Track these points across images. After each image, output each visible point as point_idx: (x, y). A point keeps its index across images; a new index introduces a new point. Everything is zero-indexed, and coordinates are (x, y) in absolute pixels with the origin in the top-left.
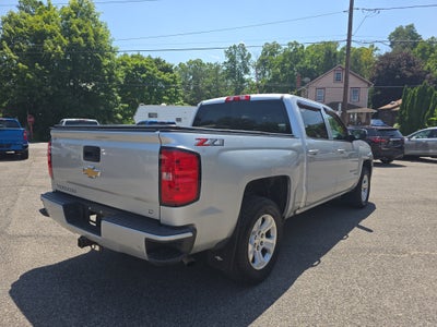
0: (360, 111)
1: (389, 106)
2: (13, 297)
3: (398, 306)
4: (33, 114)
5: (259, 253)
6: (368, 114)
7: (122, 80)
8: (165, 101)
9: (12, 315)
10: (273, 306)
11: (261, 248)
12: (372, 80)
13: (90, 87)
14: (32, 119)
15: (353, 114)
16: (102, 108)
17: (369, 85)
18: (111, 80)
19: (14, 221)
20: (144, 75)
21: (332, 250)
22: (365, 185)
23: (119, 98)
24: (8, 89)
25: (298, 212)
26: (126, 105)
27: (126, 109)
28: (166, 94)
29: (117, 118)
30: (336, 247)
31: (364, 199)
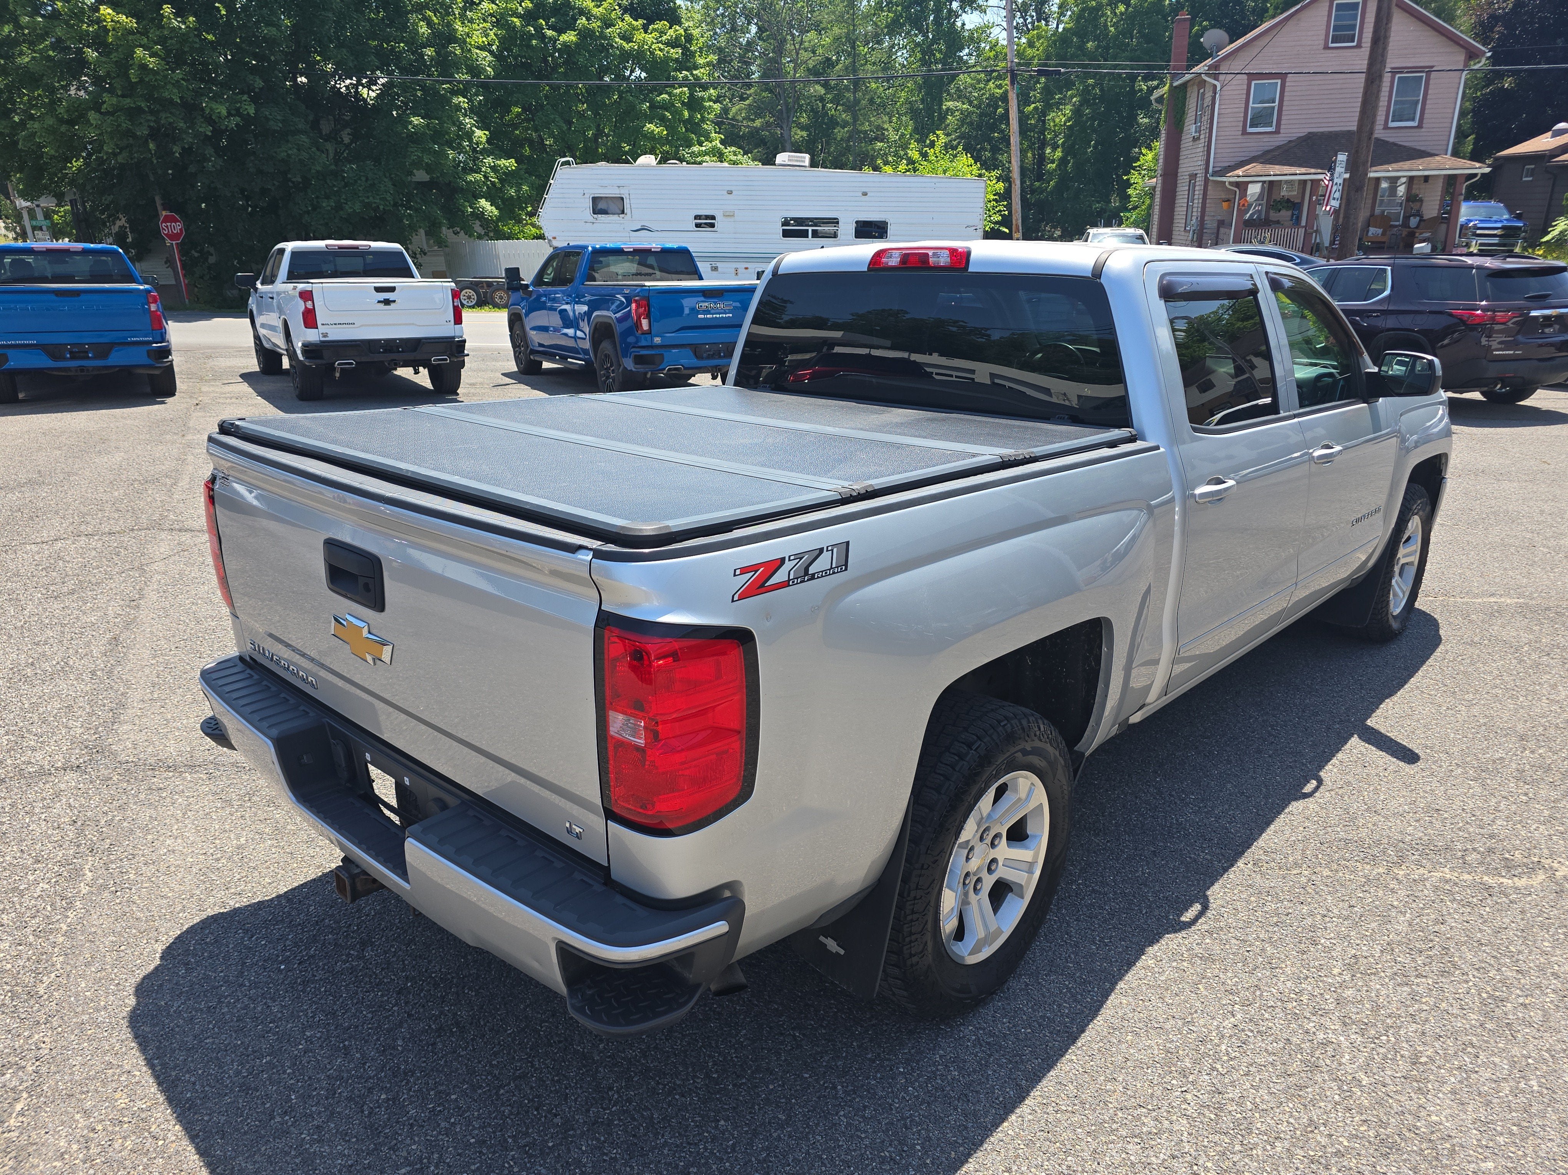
0: (1419, 168)
1: (1543, 143)
2: (143, 1041)
3: (1485, 1125)
4: (178, 208)
5: (981, 901)
6: (1451, 181)
7: (485, 59)
8: (652, 146)
9: (142, 1123)
10: (1024, 1109)
11: (989, 882)
12: (1483, 31)
13: (369, 94)
14: (177, 227)
15: (1394, 181)
16: (421, 176)
17: (1472, 55)
18: (446, 64)
19: (134, 696)
20: (569, 37)
21: (1255, 851)
22: (1407, 554)
23: (480, 135)
24: (78, 114)
25: (1136, 719)
26: (509, 163)
27: (507, 177)
28: (656, 112)
29: (480, 216)
30: (1269, 839)
31: (1396, 607)
